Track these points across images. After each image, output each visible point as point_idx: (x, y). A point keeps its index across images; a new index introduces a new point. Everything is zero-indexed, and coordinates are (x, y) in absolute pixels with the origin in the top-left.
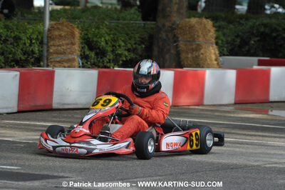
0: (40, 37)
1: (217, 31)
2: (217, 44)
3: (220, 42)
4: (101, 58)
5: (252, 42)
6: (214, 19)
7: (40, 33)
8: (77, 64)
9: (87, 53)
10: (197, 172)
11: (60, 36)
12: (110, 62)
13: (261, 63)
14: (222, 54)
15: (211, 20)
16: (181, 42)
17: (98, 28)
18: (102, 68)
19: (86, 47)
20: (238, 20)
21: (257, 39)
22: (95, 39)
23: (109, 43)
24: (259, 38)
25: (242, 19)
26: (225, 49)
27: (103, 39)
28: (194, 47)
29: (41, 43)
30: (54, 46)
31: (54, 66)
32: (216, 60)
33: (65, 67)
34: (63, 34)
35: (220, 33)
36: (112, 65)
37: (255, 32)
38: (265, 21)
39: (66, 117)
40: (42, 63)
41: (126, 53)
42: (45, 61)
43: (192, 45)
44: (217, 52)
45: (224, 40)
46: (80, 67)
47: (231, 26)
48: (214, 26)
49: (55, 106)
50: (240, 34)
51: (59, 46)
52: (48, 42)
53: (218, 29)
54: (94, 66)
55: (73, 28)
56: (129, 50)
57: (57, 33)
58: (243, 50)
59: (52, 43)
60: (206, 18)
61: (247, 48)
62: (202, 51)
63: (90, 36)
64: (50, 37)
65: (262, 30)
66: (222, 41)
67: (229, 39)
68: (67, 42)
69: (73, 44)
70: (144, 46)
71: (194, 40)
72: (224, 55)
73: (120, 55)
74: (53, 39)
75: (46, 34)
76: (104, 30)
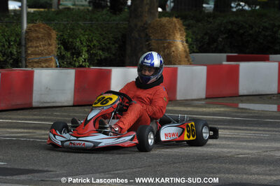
0: (18, 39)
1: (187, 29)
2: (187, 42)
3: (190, 40)
4: (77, 58)
5: (221, 39)
6: (183, 18)
7: (17, 35)
8: (54, 65)
9: (63, 53)
10: (175, 163)
11: (38, 38)
12: (85, 61)
13: (229, 59)
14: (192, 51)
15: (181, 19)
16: (153, 41)
17: (72, 29)
18: (78, 67)
19: (62, 47)
20: (206, 18)
21: (224, 36)
22: (71, 40)
23: (85, 44)
24: (227, 35)
25: (209, 17)
26: (195, 47)
27: (78, 40)
28: (165, 45)
29: (20, 44)
30: (31, 47)
31: (33, 67)
32: (186, 57)
33: (42, 67)
34: (40, 35)
35: (190, 32)
36: (88, 64)
37: (222, 29)
38: (232, 19)
39: (46, 115)
40: (20, 64)
41: (101, 52)
42: (24, 62)
43: (164, 43)
44: (188, 50)
45: (194, 37)
46: (57, 67)
47: (200, 24)
48: (184, 25)
49: (35, 104)
50: (209, 31)
51: (36, 47)
52: (26, 44)
53: (188, 27)
54: (70, 65)
55: (50, 29)
56: (103, 50)
57: (34, 35)
58: (212, 47)
59: (29, 44)
60: (176, 17)
61: (215, 44)
62: (173, 49)
63: (65, 37)
64: (28, 39)
65: (230, 27)
66: (192, 39)
67: (199, 37)
68: (44, 43)
69: (49, 45)
70: (117, 45)
71: (165, 39)
72: (194, 52)
73: (95, 55)
74: (31, 41)
75: (24, 36)
76: (79, 32)
